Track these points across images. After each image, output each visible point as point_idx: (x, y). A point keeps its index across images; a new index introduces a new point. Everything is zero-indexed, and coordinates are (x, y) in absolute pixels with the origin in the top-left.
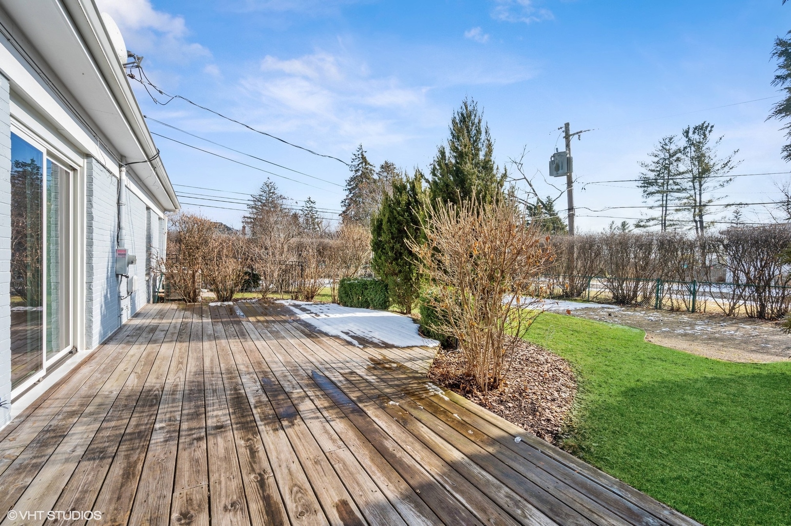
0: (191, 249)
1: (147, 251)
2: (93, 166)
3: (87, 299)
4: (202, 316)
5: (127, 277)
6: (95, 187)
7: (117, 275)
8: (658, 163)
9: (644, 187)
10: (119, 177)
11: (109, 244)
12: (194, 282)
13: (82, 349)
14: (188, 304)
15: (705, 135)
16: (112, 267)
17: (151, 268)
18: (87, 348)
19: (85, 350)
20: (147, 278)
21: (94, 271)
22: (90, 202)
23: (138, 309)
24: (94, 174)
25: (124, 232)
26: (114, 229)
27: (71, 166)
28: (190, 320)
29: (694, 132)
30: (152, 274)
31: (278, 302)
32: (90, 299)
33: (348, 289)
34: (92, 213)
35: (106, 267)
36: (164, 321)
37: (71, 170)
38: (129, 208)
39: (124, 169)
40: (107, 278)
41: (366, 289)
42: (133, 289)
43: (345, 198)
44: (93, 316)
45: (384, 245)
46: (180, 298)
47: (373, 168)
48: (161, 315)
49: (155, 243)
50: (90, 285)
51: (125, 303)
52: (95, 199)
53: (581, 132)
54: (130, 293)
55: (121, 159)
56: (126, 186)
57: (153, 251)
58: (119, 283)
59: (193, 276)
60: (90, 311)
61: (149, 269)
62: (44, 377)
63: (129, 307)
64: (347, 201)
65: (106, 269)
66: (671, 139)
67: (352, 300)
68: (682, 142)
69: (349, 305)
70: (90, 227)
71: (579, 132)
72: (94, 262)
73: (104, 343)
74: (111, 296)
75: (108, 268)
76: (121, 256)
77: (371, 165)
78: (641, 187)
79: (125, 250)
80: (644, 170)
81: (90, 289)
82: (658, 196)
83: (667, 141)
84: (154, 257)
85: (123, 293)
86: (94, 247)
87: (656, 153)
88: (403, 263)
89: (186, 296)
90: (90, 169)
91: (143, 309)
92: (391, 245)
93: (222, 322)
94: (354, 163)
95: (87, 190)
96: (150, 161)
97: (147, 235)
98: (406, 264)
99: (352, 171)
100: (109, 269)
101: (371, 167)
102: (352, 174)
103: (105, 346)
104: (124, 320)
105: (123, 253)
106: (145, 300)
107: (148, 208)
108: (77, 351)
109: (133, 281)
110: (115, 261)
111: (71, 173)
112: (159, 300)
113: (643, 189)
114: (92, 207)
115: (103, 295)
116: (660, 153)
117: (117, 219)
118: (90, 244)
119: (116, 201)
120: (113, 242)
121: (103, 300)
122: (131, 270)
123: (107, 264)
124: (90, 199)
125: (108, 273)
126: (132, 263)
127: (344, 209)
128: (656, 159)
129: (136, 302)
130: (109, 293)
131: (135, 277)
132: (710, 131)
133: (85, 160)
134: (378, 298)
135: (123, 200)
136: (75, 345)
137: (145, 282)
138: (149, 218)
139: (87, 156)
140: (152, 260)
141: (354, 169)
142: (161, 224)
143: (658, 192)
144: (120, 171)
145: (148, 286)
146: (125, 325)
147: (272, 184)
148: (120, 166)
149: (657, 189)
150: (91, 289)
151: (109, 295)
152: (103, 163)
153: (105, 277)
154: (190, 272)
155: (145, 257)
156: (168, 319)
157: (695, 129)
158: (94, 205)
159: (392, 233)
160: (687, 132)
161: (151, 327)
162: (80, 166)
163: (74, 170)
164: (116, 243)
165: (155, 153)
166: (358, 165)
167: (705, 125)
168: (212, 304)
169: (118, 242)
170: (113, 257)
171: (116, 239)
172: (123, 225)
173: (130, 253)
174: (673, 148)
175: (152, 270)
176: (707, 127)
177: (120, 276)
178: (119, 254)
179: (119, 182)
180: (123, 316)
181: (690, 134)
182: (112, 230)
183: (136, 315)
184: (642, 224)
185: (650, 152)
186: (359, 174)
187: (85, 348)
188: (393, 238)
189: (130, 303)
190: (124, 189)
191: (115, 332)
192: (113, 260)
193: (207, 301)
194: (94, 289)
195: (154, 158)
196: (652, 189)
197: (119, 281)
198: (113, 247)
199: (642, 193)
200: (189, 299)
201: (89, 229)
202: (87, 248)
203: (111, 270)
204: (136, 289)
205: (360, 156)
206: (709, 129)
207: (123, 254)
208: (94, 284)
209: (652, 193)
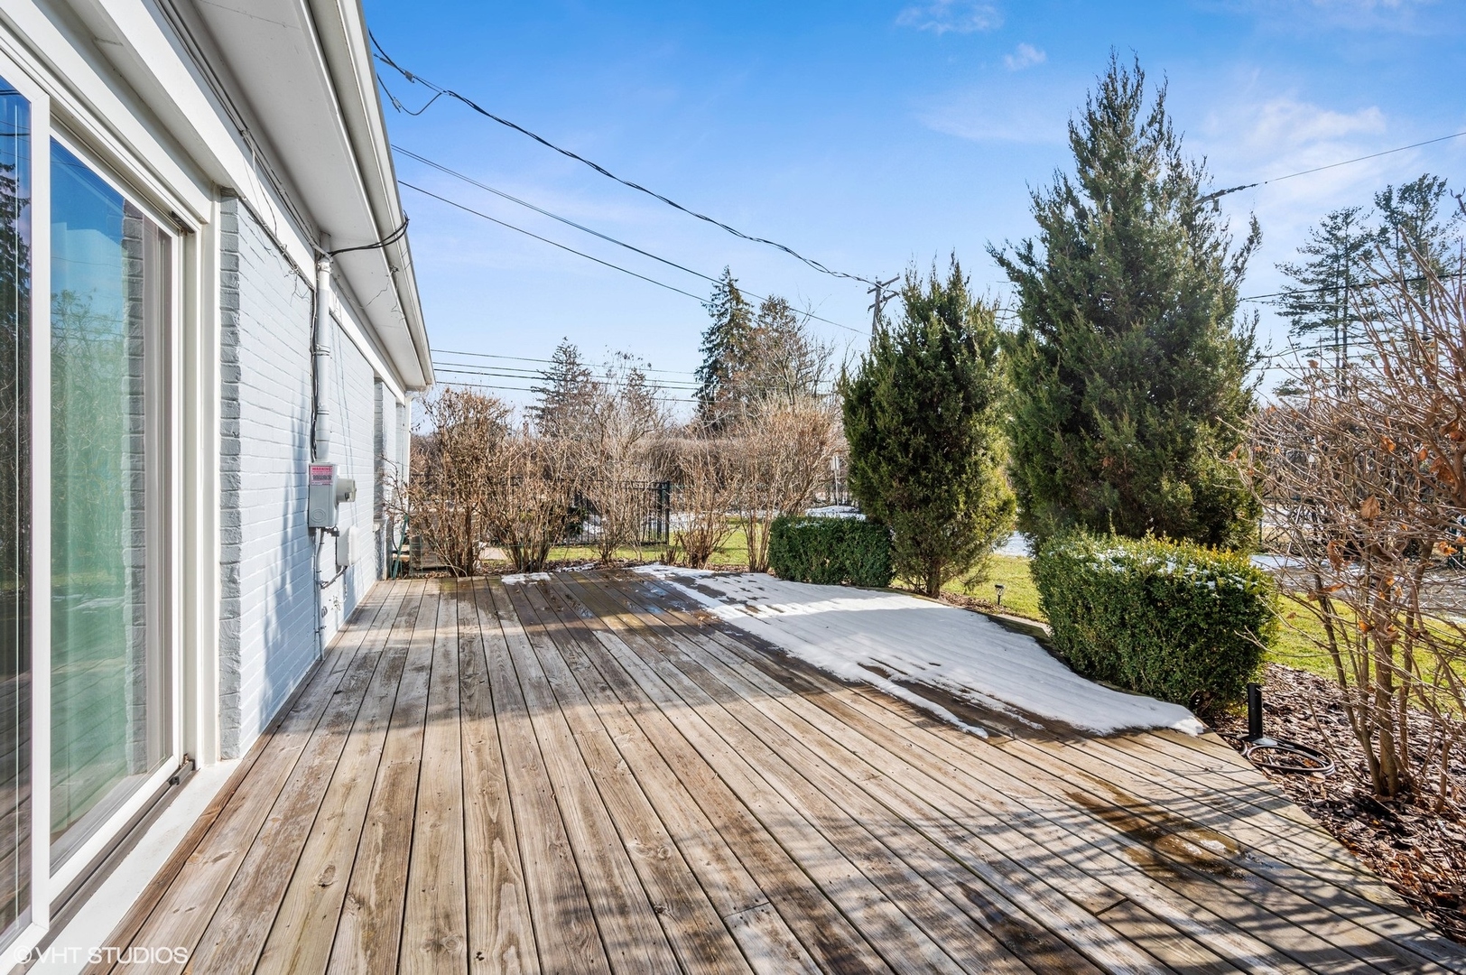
0: (463, 461)
1: (376, 470)
2: (240, 222)
3: (223, 610)
4: (499, 618)
5: (335, 534)
6: (243, 285)
7: (312, 531)
8: (1321, 265)
9: (1292, 314)
10: (314, 285)
11: (288, 451)
12: (468, 531)
13: (210, 760)
14: (460, 579)
15: (1426, 204)
16: (299, 511)
17: (384, 505)
18: (225, 757)
19: (217, 763)
20: (377, 527)
21: (244, 528)
22: (230, 326)
23: (359, 599)
24: (243, 248)
25: (327, 422)
26: (302, 413)
27: (173, 215)
28: (476, 631)
29: (1403, 199)
30: (386, 517)
31: (639, 570)
32: (232, 612)
33: (798, 541)
34: (235, 360)
35: (281, 512)
36: (419, 634)
37: (178, 232)
38: (339, 369)
39: (325, 264)
40: (284, 542)
41: (841, 540)
42: (350, 559)
43: (702, 364)
44: (242, 659)
45: (883, 440)
46: (439, 565)
47: (751, 309)
48: (410, 614)
49: (391, 452)
50: (232, 570)
51: (332, 597)
52: (243, 321)
53: (1222, 193)
54: (342, 568)
55: (321, 239)
56: (331, 314)
57: (389, 468)
58: (315, 548)
59: (468, 519)
60: (231, 647)
61: (380, 505)
62: (44, 944)
63: (341, 600)
64: (705, 371)
65: (281, 519)
66: (1347, 216)
67: (806, 566)
68: (1376, 221)
69: (798, 576)
70: (231, 400)
71: (1218, 194)
72: (242, 501)
73: (275, 727)
74: (295, 589)
75: (285, 515)
76: (321, 482)
77: (746, 304)
78: (1287, 314)
79: (330, 468)
80: (1293, 283)
81: (231, 581)
82: (1325, 332)
83: (1339, 220)
84: (391, 481)
85: (327, 570)
86: (244, 459)
87: (1317, 246)
88: (933, 479)
89: (453, 562)
90: (231, 232)
91: (369, 596)
92: (903, 439)
93: (549, 634)
94: (716, 302)
95: (223, 293)
96: (384, 246)
97: (376, 437)
98: (940, 482)
99: (713, 316)
100: (290, 516)
101: (747, 307)
102: (712, 322)
103: (277, 737)
104: (329, 638)
105: (324, 473)
106: (373, 574)
107: (378, 380)
108: (194, 768)
109: (350, 541)
110: (305, 492)
111: (177, 242)
112: (400, 570)
113: (1291, 318)
114: (237, 341)
115: (271, 590)
116: (1325, 245)
117: (310, 388)
118: (232, 451)
119: (308, 344)
120: (301, 446)
121: (272, 602)
122: (344, 516)
123: (282, 503)
124: (231, 318)
125: (285, 527)
126: (347, 497)
127: (702, 384)
128: (1317, 259)
129: (356, 583)
130: (288, 580)
131: (353, 531)
132: (1437, 195)
133: (218, 205)
134: (873, 560)
135: (326, 341)
136: (190, 750)
137: (373, 536)
138: (379, 401)
139: (223, 192)
140: (385, 487)
141: (716, 312)
142: (399, 416)
143: (1325, 322)
144: (318, 270)
145: (379, 543)
146: (330, 652)
147: (572, 349)
148: (318, 257)
149: (1325, 316)
150: (234, 582)
151: (288, 587)
152: (272, 227)
153: (279, 540)
154: (461, 510)
155: (372, 482)
156: (427, 628)
157: (1404, 192)
158: (242, 335)
159: (904, 412)
160: (1388, 199)
161: (391, 655)
162: (202, 222)
163: (186, 231)
164: (308, 449)
165: (398, 223)
166: (723, 304)
167: (1426, 182)
168: (509, 580)
169: (313, 447)
170: (300, 484)
171: (308, 439)
172: (324, 403)
173: (340, 474)
174: (1354, 232)
175: (385, 508)
176: (1430, 187)
177: (318, 531)
178: (316, 478)
179: (316, 294)
180: (325, 632)
181: (1394, 203)
182: (297, 414)
183: (356, 617)
184: (1291, 387)
185: (1304, 246)
186: (725, 320)
187: (217, 755)
188: (907, 422)
189: (342, 590)
190: (326, 320)
191: (308, 676)
192: (300, 492)
193: (497, 571)
194: (243, 580)
195: (395, 237)
196: (1309, 317)
197: (317, 543)
198: (299, 459)
199: (1290, 327)
200: (460, 567)
201: (229, 406)
202: (223, 461)
203: (295, 520)
204: (356, 559)
205: (727, 289)
206: (1435, 189)
207: (325, 478)
208: (242, 566)
209: (1311, 326)
